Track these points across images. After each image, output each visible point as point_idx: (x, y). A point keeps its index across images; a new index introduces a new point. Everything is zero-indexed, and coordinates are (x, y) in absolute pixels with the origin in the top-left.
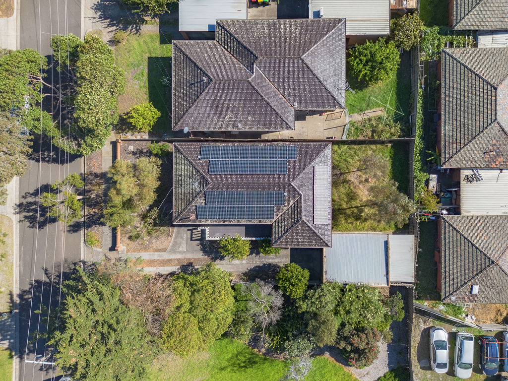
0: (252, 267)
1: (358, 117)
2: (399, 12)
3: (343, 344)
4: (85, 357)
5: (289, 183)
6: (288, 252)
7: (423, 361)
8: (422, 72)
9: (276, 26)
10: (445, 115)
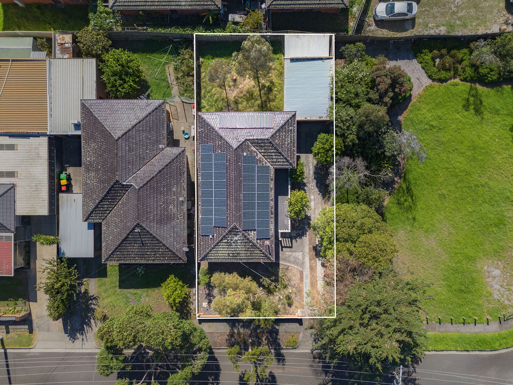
0: (317, 190)
1: (175, 90)
2: (76, 51)
3: (387, 99)
4: (391, 333)
5: (235, 150)
6: (303, 156)
7: (407, 27)
8: (131, 29)
9: (88, 165)
10: (171, 5)
